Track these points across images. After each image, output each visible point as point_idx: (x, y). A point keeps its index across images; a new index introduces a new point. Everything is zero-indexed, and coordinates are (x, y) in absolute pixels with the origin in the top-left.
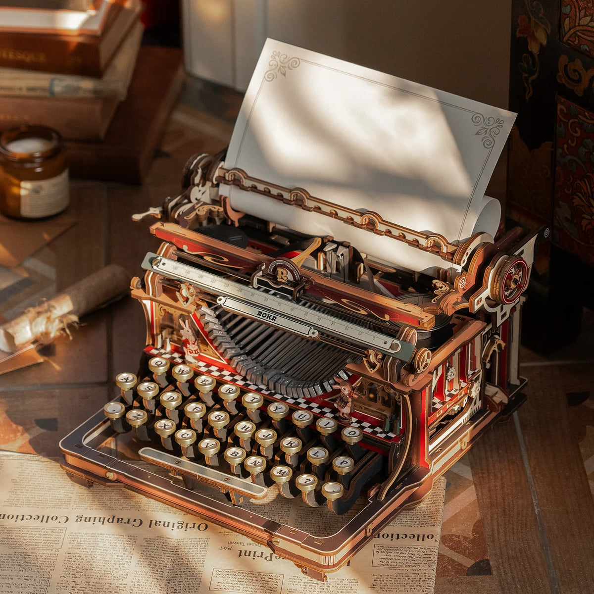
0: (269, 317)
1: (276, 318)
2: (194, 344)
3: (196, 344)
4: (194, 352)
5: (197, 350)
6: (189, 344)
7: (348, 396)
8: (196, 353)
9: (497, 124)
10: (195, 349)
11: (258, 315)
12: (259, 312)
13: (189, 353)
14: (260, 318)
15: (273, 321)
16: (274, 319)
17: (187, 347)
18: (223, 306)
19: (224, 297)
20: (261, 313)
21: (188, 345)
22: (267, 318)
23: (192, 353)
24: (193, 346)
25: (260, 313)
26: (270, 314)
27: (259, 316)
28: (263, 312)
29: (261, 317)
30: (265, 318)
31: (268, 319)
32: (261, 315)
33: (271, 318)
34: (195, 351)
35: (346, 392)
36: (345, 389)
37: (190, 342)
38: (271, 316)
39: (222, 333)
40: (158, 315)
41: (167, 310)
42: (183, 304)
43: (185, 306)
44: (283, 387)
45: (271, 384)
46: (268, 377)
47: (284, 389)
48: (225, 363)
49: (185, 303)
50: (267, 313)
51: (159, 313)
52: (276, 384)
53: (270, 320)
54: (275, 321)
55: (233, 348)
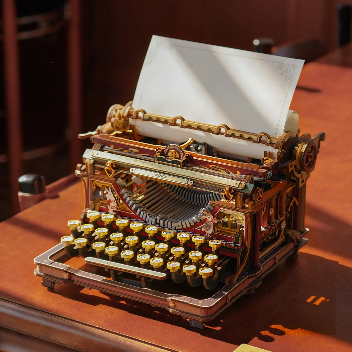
0: (162, 176)
1: (167, 176)
2: (114, 202)
3: (115, 202)
4: (114, 207)
5: (116, 206)
7: (211, 222)
8: (115, 208)
9: (293, 68)
10: (115, 205)
12: (156, 174)
13: (111, 209)
15: (165, 178)
17: (109, 205)
19: (134, 168)
21: (110, 204)
23: (113, 208)
26: (163, 175)
27: (156, 176)
28: (159, 174)
29: (158, 177)
30: (160, 177)
31: (162, 178)
33: (164, 177)
34: (115, 206)
35: (210, 220)
36: (209, 218)
37: (112, 201)
38: (164, 176)
39: (131, 195)
40: (92, 189)
41: (98, 185)
42: (108, 175)
43: (110, 177)
44: (169, 223)
45: (162, 222)
46: (160, 218)
47: (170, 224)
48: (133, 214)
49: (109, 175)
50: (161, 175)
51: (92, 187)
52: (165, 222)
53: (163, 178)
54: (166, 178)
55: (138, 204)
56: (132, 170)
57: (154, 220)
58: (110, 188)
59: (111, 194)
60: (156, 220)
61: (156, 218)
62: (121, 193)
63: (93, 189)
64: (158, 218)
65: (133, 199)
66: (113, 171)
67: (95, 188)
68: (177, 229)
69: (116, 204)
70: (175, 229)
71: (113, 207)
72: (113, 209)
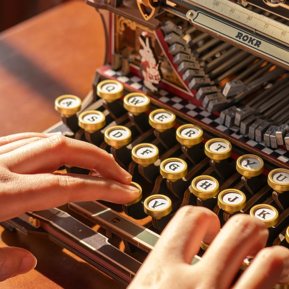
0: (251, 41)
1: (260, 43)
2: (154, 68)
3: (157, 68)
4: (154, 78)
5: (158, 76)
6: (149, 67)
10: (155, 74)
11: (237, 37)
12: (239, 33)
13: (149, 79)
14: (240, 42)
15: (256, 47)
16: (258, 44)
17: (146, 71)
18: (192, 22)
19: (196, 11)
20: (242, 35)
21: (148, 69)
22: (249, 42)
24: (154, 70)
25: (239, 35)
26: (253, 38)
27: (238, 39)
28: (244, 34)
29: (241, 40)
30: (246, 42)
31: (250, 44)
32: (242, 37)
33: (255, 42)
34: (155, 76)
37: (151, 66)
38: (254, 40)
39: (190, 58)
40: (118, 30)
41: (128, 25)
42: (144, 16)
43: (147, 19)
44: (258, 133)
45: (243, 126)
46: (241, 117)
47: (260, 135)
48: (191, 94)
49: (146, 15)
50: (249, 36)
51: (118, 27)
52: (250, 127)
53: (253, 46)
54: (258, 46)
55: (202, 77)
56: (192, 15)
57: (229, 119)
58: (147, 40)
59: (148, 52)
60: (233, 119)
61: (233, 114)
62: (170, 52)
63: (120, 30)
64: (238, 117)
65: (192, 67)
66: (153, 9)
67: (123, 29)
68: (272, 147)
69: (157, 73)
70: (269, 146)
71: (152, 76)
72: (152, 81)
